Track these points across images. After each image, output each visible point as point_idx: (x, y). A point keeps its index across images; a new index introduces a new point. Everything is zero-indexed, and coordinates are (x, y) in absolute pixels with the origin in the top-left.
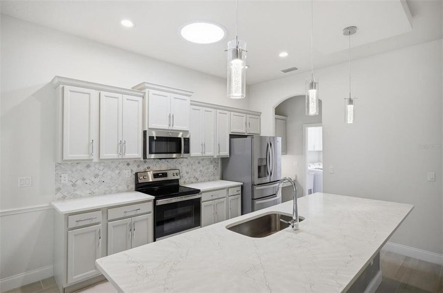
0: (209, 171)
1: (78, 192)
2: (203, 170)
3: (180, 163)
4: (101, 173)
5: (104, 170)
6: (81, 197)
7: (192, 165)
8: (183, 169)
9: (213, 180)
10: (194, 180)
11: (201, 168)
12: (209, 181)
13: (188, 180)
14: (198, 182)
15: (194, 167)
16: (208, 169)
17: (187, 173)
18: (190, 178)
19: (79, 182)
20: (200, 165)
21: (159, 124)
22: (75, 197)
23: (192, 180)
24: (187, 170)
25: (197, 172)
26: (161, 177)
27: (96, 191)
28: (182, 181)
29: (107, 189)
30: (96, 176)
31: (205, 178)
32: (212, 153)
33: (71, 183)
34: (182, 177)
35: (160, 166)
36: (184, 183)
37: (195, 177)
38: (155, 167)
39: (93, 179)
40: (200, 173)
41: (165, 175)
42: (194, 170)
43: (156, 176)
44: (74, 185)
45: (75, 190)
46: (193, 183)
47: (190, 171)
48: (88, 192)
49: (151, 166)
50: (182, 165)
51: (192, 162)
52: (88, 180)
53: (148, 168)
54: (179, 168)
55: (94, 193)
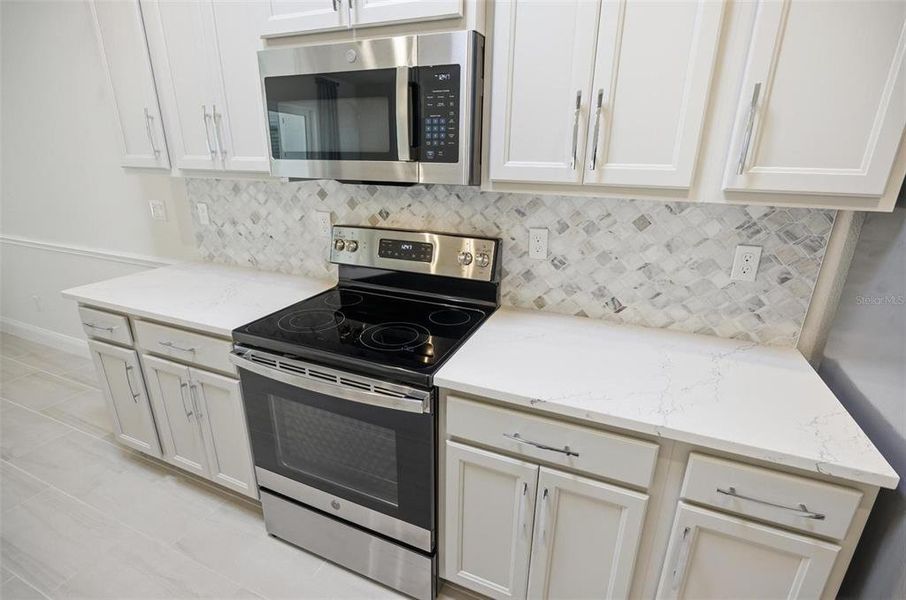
0: (720, 280)
1: (230, 252)
2: (668, 266)
4: (263, 212)
5: (268, 204)
6: (237, 265)
7: (590, 228)
8: (533, 243)
9: (742, 338)
10: (596, 307)
11: (651, 256)
12: (707, 333)
13: (559, 296)
14: (621, 321)
15: (602, 241)
16: (704, 267)
17: (559, 263)
18: (571, 289)
19: (228, 229)
20: (645, 236)
22: (227, 262)
23: (583, 300)
24: (559, 249)
25: (620, 270)
26: (406, 255)
27: (260, 257)
28: (527, 294)
29: (280, 259)
30: (255, 219)
31: (677, 313)
32: (671, 171)
33: (215, 227)
34: (528, 275)
35: (429, 215)
36: (540, 304)
37: (600, 293)
38: (406, 215)
39: (249, 223)
40: (640, 277)
41: (423, 251)
42: (604, 257)
43: (388, 248)
44: (220, 233)
45: (224, 247)
46: (583, 315)
47: (573, 256)
48: (247, 256)
49: (392, 207)
50: (532, 220)
51: (593, 214)
52: (242, 227)
53: (385, 214)
54: (511, 230)
55: (257, 262)
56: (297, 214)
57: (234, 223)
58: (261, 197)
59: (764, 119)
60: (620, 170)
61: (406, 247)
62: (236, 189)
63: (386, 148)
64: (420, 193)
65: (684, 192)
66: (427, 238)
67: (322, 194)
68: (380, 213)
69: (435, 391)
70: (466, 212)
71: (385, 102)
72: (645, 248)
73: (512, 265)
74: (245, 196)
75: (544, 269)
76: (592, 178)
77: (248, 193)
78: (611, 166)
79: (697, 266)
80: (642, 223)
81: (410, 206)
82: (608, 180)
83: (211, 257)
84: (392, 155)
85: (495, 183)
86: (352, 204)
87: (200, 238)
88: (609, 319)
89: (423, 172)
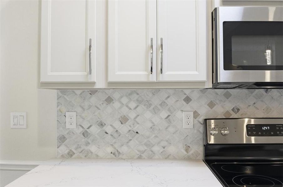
4: (132, 115)
5: (138, 109)
6: (98, 158)
19: (95, 130)
22: (88, 156)
27: (123, 149)
30: (123, 120)
33: (81, 129)
38: (252, 109)
39: (117, 125)
41: (278, 129)
44: (85, 134)
45: (87, 144)
48: (110, 149)
49: (241, 106)
52: (109, 127)
53: (236, 110)
55: (119, 153)
56: (164, 114)
57: (102, 125)
58: (133, 105)
61: (264, 128)
67: (187, 100)
68: (233, 110)
74: (116, 105)
77: (120, 102)
81: (254, 103)
86: (211, 105)
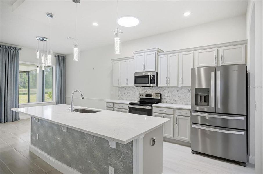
0: (187, 97)
2: (181, 96)
3: (164, 90)
6: (124, 100)
7: (172, 92)
8: (165, 94)
10: (174, 102)
11: (179, 95)
13: (169, 101)
14: (177, 104)
15: (174, 93)
17: (169, 97)
18: (170, 100)
20: (178, 93)
21: (140, 70)
22: (122, 99)
23: (172, 101)
24: (168, 95)
25: (176, 97)
26: (149, 96)
27: (128, 98)
28: (165, 101)
29: (131, 98)
30: (128, 93)
31: (183, 102)
32: (176, 84)
34: (165, 98)
35: (152, 91)
36: (167, 102)
37: (174, 100)
38: (149, 91)
40: (178, 98)
41: (151, 95)
42: (174, 95)
43: (147, 95)
44: (122, 95)
46: (172, 103)
47: (170, 95)
49: (147, 91)
50: (165, 91)
51: (172, 90)
52: (126, 94)
53: (146, 91)
54: (162, 93)
56: (134, 92)
57: (124, 94)
58: (129, 90)
59: (182, 79)
60: (171, 84)
62: (126, 89)
63: (147, 83)
64: (151, 89)
65: (177, 86)
66: (152, 94)
67: (138, 89)
69: (152, 107)
70: (157, 91)
71: (147, 78)
72: (178, 94)
73: (163, 97)
75: (167, 97)
76: (168, 85)
78: (170, 84)
79: (185, 96)
80: (178, 91)
82: (170, 85)
83: (120, 99)
84: (148, 83)
85: (159, 86)
86: (142, 90)
87: (119, 96)
88: (176, 104)
89: (152, 85)
